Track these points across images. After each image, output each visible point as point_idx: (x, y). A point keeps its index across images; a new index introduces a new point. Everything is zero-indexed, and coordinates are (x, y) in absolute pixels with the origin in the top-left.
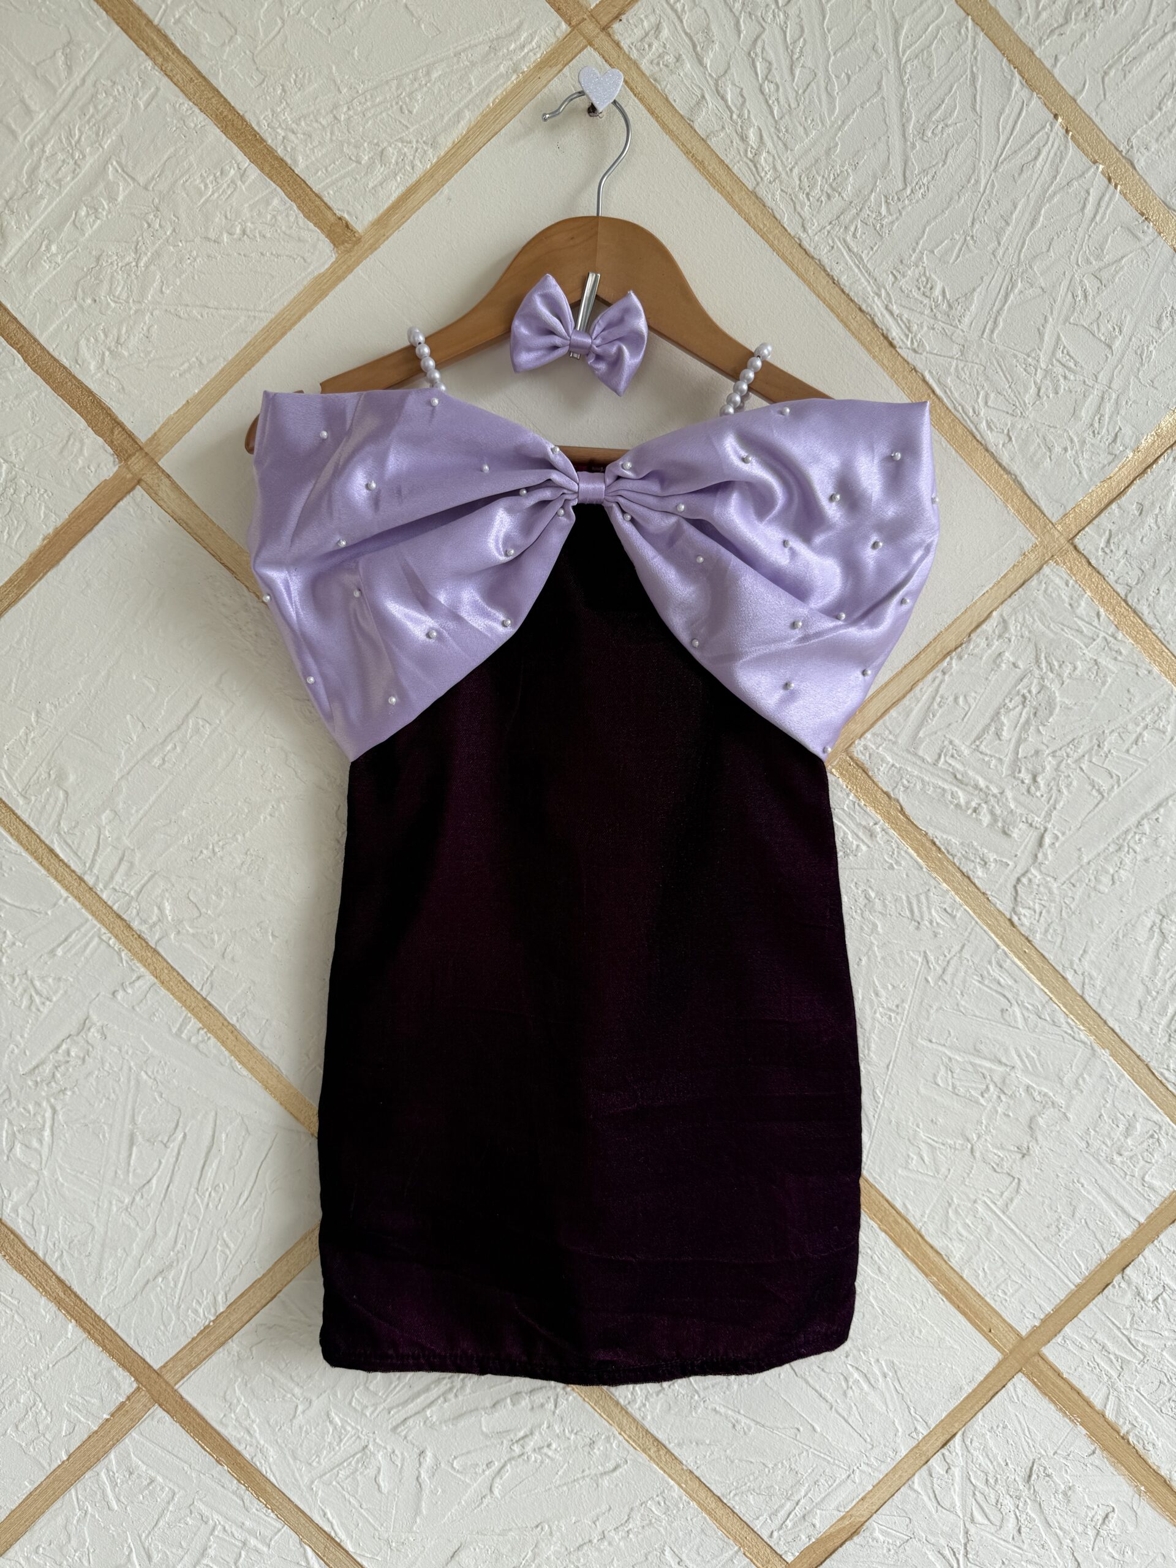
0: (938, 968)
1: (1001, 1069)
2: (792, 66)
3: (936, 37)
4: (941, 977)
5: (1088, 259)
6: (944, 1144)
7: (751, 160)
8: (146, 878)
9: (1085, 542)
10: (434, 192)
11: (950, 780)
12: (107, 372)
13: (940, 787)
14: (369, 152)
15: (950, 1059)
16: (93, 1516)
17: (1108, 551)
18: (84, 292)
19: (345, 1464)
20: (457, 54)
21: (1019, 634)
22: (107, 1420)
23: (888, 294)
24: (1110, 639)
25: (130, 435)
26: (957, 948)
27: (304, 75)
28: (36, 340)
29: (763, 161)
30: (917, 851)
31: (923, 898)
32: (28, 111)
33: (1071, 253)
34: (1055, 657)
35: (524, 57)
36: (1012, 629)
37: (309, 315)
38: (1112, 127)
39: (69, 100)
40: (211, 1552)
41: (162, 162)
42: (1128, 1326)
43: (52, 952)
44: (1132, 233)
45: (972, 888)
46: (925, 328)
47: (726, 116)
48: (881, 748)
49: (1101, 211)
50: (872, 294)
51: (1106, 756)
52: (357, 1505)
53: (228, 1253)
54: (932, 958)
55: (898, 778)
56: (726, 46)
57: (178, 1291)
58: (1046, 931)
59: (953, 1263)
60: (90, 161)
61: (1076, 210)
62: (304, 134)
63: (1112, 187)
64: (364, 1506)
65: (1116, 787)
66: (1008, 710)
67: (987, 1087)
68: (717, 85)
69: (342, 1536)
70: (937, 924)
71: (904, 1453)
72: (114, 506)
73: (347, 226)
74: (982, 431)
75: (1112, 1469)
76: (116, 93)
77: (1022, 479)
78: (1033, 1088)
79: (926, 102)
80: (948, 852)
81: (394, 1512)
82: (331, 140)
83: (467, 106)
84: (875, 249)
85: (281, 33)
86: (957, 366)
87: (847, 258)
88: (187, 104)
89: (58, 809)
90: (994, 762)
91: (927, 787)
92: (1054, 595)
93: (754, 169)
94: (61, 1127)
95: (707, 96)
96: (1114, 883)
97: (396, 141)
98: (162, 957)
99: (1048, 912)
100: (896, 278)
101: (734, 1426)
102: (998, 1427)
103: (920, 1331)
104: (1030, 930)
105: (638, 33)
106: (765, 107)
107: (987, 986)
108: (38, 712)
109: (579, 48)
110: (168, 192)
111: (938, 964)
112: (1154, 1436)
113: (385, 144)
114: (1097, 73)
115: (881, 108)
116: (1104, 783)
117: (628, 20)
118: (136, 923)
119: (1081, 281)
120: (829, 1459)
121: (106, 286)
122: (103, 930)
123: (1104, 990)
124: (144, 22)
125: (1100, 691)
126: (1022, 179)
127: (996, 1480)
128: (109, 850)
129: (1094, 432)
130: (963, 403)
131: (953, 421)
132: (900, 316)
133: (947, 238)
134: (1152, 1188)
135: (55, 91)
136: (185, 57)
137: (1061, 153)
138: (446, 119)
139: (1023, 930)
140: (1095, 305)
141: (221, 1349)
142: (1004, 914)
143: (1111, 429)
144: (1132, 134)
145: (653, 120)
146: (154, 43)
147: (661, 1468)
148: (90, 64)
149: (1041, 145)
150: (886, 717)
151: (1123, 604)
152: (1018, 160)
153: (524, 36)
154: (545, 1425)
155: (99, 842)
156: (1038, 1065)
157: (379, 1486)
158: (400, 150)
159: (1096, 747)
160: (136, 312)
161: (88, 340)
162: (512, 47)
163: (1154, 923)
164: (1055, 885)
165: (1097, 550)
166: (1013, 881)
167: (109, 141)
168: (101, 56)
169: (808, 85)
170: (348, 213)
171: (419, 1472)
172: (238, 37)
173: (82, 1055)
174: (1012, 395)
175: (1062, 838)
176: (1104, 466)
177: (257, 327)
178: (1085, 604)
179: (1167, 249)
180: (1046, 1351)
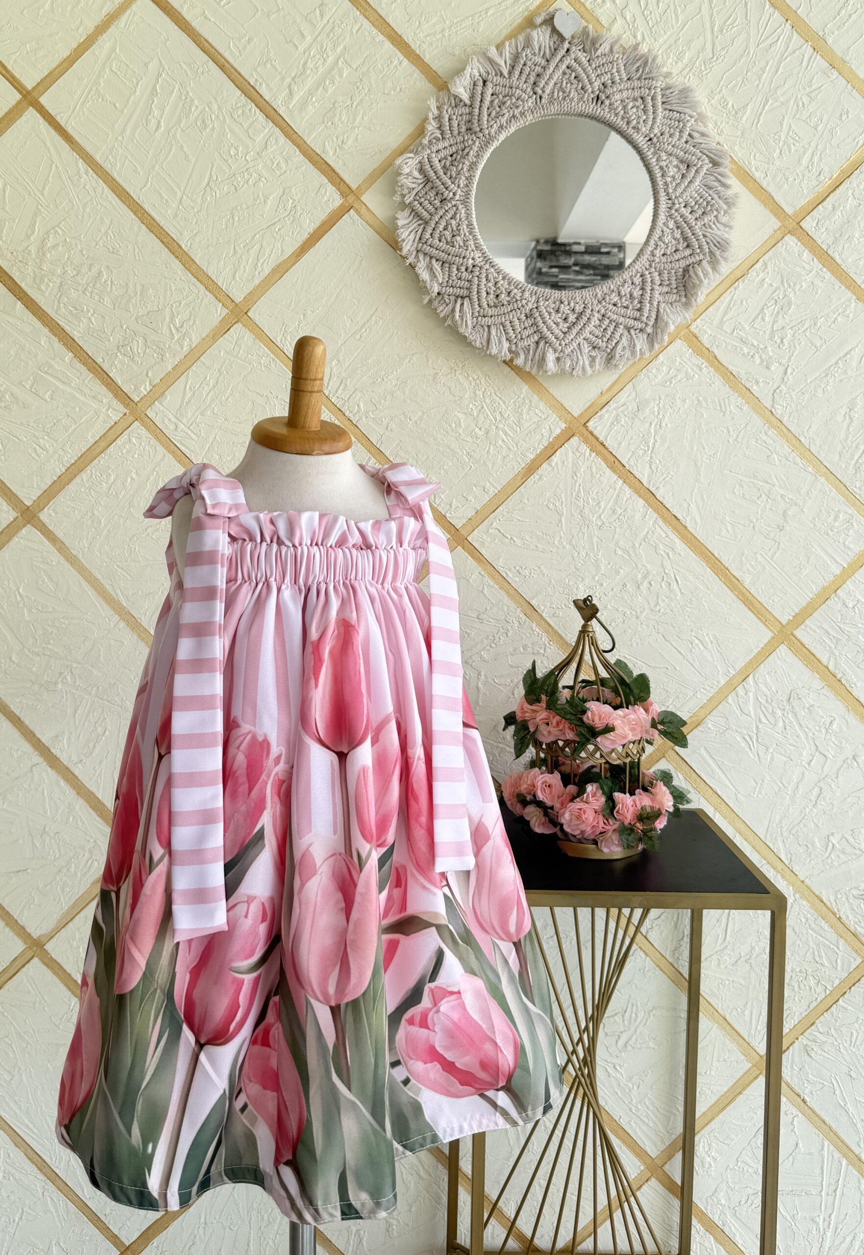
0: (734, 435)
1: (768, 486)
4: (736, 440)
5: (804, 88)
6: (738, 524)
8: (352, 391)
9: (805, 224)
11: (739, 342)
12: (338, 158)
13: (734, 345)
15: (742, 481)
17: (817, 228)
18: (327, 119)
21: (773, 270)
24: (819, 271)
25: (347, 185)
26: (744, 425)
27: (429, 16)
28: (305, 142)
30: (723, 377)
31: (726, 400)
32: (303, 36)
33: (796, 85)
34: (791, 281)
36: (769, 267)
38: (815, 24)
39: (322, 30)
41: (364, 58)
42: (839, 620)
44: (826, 74)
45: (750, 395)
46: (724, 124)
47: (626, 27)
48: (705, 327)
49: (810, 64)
51: (819, 329)
54: (731, 430)
55: (713, 341)
58: (789, 416)
59: (746, 584)
60: (331, 59)
61: (798, 64)
62: (429, 43)
63: (815, 53)
65: (824, 345)
66: (768, 307)
67: (760, 495)
68: (622, 12)
70: (734, 413)
71: (723, 682)
72: (341, 219)
74: (752, 171)
75: (833, 697)
76: (343, 26)
77: (773, 194)
78: (785, 496)
79: (723, 16)
80: (738, 377)
82: (441, 45)
83: (504, 28)
86: (739, 141)
88: (375, 31)
90: (761, 333)
91: (727, 345)
92: (790, 250)
96: (824, 392)
97: (472, 45)
99: (790, 407)
100: (709, 100)
102: (772, 672)
103: (729, 620)
104: (782, 416)
106: (645, 22)
107: (759, 444)
108: (304, 313)
110: (366, 73)
111: (734, 433)
112: (854, 679)
113: (466, 47)
115: (701, 20)
116: (818, 343)
118: (349, 413)
119: (801, 99)
120: (684, 684)
121: (338, 116)
122: (333, 417)
123: (821, 447)
125: (815, 297)
126: (770, 50)
127: (771, 700)
128: (337, 378)
129: (809, 171)
130: (743, 159)
133: (733, 80)
134: (849, 548)
137: (790, 37)
139: (778, 416)
140: (808, 110)
142: (768, 409)
143: (817, 169)
144: (825, 27)
148: (331, 14)
149: (780, 34)
150: (708, 312)
151: (825, 254)
152: (768, 42)
156: (787, 484)
159: (813, 324)
160: (351, 128)
161: (329, 141)
163: (845, 414)
164: (794, 394)
165: (812, 228)
166: (772, 391)
167: (340, 49)
168: (336, 10)
169: (666, 11)
171: (478, 683)
174: (767, 154)
175: (796, 371)
176: (815, 187)
178: (806, 255)
179: (844, 82)
180: (795, 632)
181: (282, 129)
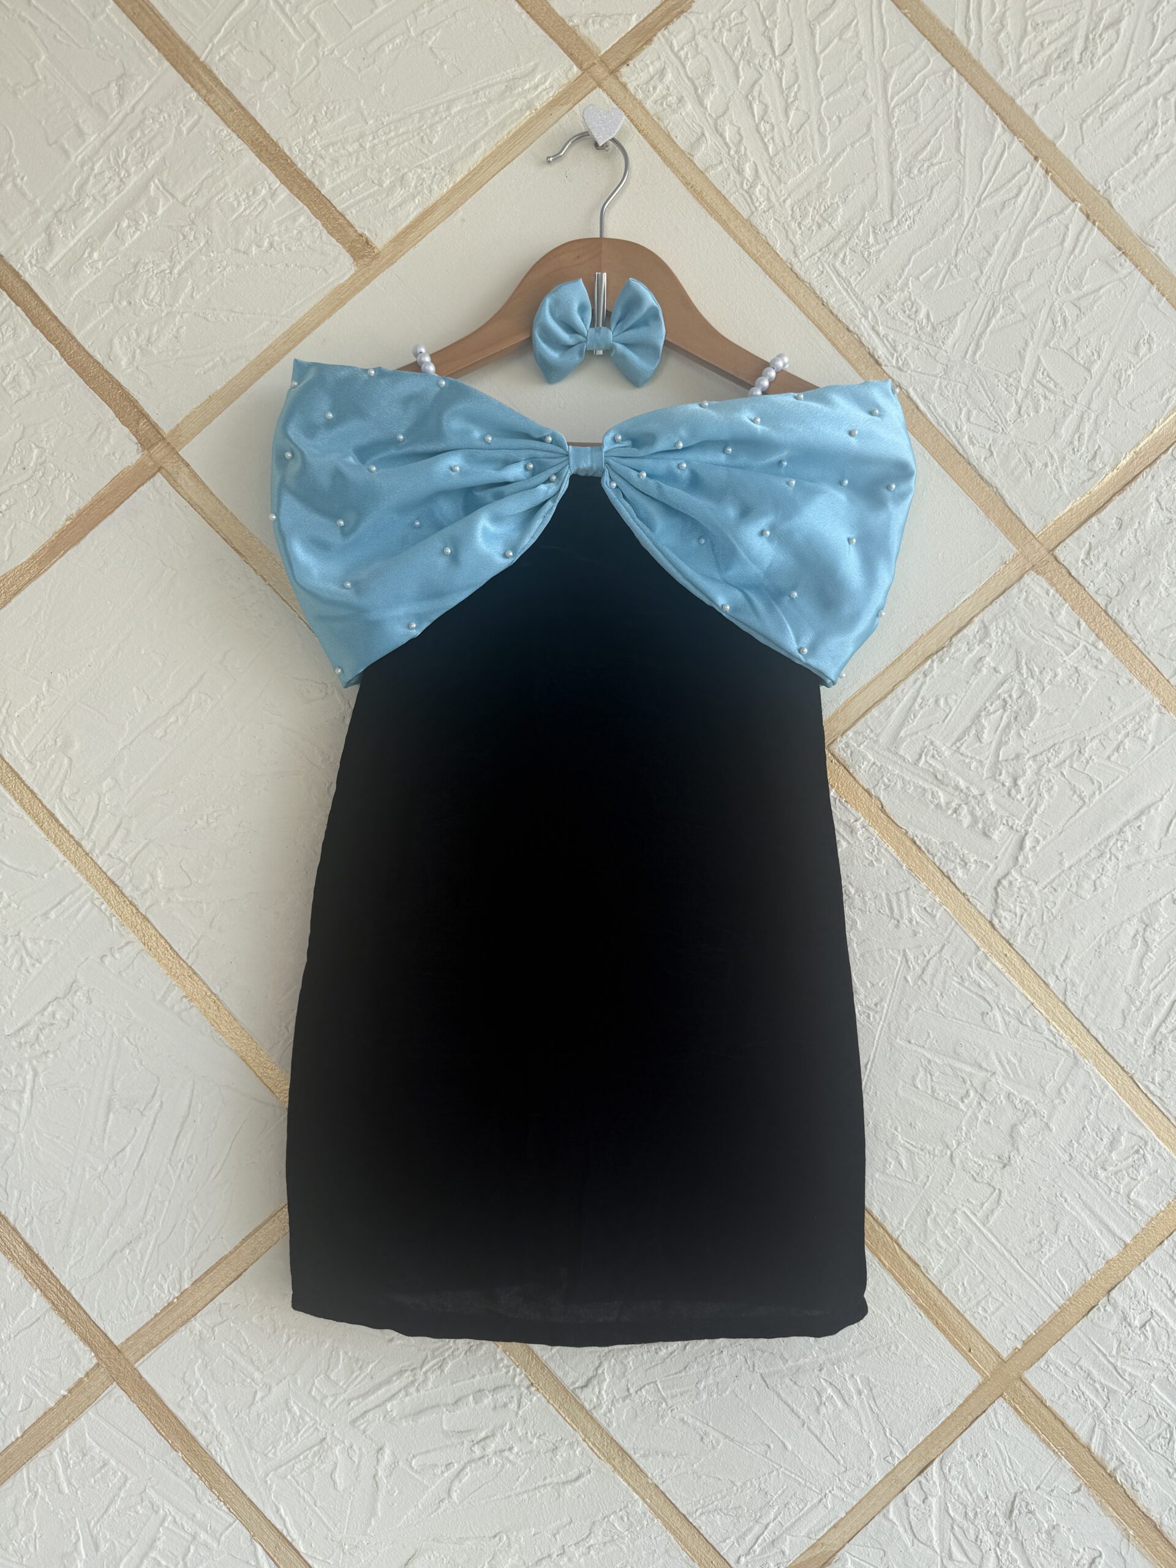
0: (917, 968)
1: (983, 1074)
2: (786, 109)
3: (923, 85)
4: (920, 977)
5: (1067, 291)
6: (922, 1150)
7: (746, 192)
8: (141, 846)
9: (1065, 553)
10: (449, 213)
11: (930, 780)
12: (137, 368)
13: (920, 787)
14: (391, 177)
15: (929, 1061)
16: (43, 1499)
17: (1088, 563)
18: (120, 295)
19: (301, 1457)
20: (476, 92)
21: (1000, 640)
22: (64, 1396)
23: (874, 316)
24: (1090, 647)
25: (154, 427)
26: (936, 948)
27: (334, 108)
28: (73, 338)
29: (757, 192)
30: (898, 851)
31: (902, 896)
32: (81, 134)
33: (1051, 283)
34: (1035, 663)
35: (538, 96)
36: (993, 634)
37: (327, 322)
38: (1089, 169)
39: (120, 124)
40: (159, 1544)
41: (200, 181)
42: (1114, 1352)
43: (46, 915)
44: (1109, 265)
45: (952, 889)
46: (910, 349)
47: (724, 152)
48: (862, 747)
49: (1080, 244)
50: (859, 316)
51: (1088, 762)
52: (311, 1503)
53: (197, 1226)
54: (911, 957)
55: (879, 776)
56: (726, 89)
57: (145, 1265)
58: (1028, 935)
59: (932, 1275)
60: (134, 179)
61: (1055, 243)
62: (332, 159)
63: (1090, 224)
64: (319, 1504)
65: (1097, 793)
66: (989, 714)
67: (967, 1092)
68: (716, 124)
69: (293, 1535)
70: (917, 923)
71: (878, 1478)
72: (135, 491)
73: (367, 242)
74: (964, 445)
75: (1098, 1509)
76: (162, 119)
77: (1004, 492)
78: (1014, 1095)
79: (913, 143)
80: (928, 851)
81: (349, 1512)
82: (356, 164)
83: (483, 138)
84: (862, 274)
85: (315, 71)
86: (940, 384)
87: (836, 282)
88: (226, 131)
89: (61, 775)
90: (974, 764)
91: (908, 786)
92: (1034, 603)
93: (749, 200)
94: (41, 1090)
95: (707, 134)
96: (1095, 889)
97: (417, 167)
98: (151, 924)
99: (1029, 915)
100: (882, 301)
101: (702, 1439)
102: (977, 1455)
103: (897, 1347)
104: (1012, 934)
105: (644, 76)
106: (760, 144)
107: (967, 988)
108: (49, 681)
109: (589, 89)
110: (203, 208)
111: (918, 964)
112: (1143, 1475)
113: (406, 170)
114: (1076, 120)
115: (870, 147)
116: (1086, 790)
117: (634, 65)
118: (128, 889)
119: (1060, 309)
120: (800, 1480)
121: (141, 290)
122: (97, 895)
123: (1086, 997)
124: (192, 59)
125: (1081, 698)
126: (1004, 214)
127: (976, 1514)
128: (107, 816)
129: (1073, 449)
130: (947, 419)
131: (936, 435)
132: (886, 336)
133: (932, 266)
134: (1137, 1206)
135: (107, 117)
136: (227, 90)
137: (1041, 191)
138: (464, 148)
139: (1003, 932)
140: (1074, 331)
141: (183, 1328)
142: (984, 916)
143: (1090, 447)
144: (1109, 176)
145: (655, 154)
146: (199, 77)
147: (625, 1480)
148: (140, 94)
149: (1022, 183)
150: (868, 716)
151: (1103, 613)
152: (999, 197)
153: (538, 77)
154: (508, 1427)
155: (98, 809)
156: (1020, 1072)
157: (334, 1482)
158: (419, 176)
159: (1077, 753)
160: (167, 314)
161: (121, 339)
162: (527, 86)
163: (1137, 931)
164: (1037, 889)
165: (1077, 562)
166: (992, 883)
167: (153, 162)
168: (150, 87)
169: (802, 125)
170: (369, 230)
171: (376, 1470)
172: (276, 73)
173: (67, 1019)
174: (994, 413)
175: (1043, 843)
176: (1084, 482)
177: (278, 331)
178: (1065, 614)
179: (1144, 281)
180: (1028, 1375)
181: (27, 311)
